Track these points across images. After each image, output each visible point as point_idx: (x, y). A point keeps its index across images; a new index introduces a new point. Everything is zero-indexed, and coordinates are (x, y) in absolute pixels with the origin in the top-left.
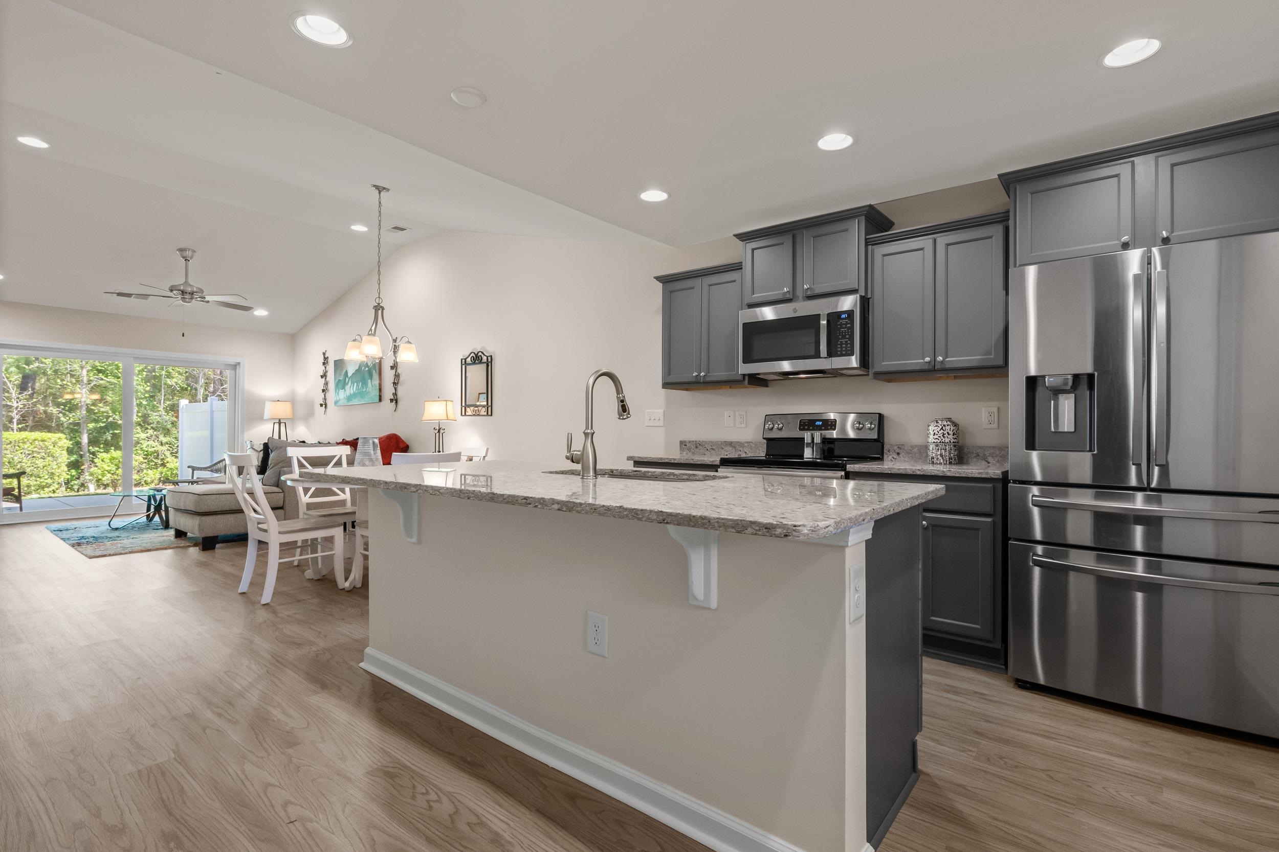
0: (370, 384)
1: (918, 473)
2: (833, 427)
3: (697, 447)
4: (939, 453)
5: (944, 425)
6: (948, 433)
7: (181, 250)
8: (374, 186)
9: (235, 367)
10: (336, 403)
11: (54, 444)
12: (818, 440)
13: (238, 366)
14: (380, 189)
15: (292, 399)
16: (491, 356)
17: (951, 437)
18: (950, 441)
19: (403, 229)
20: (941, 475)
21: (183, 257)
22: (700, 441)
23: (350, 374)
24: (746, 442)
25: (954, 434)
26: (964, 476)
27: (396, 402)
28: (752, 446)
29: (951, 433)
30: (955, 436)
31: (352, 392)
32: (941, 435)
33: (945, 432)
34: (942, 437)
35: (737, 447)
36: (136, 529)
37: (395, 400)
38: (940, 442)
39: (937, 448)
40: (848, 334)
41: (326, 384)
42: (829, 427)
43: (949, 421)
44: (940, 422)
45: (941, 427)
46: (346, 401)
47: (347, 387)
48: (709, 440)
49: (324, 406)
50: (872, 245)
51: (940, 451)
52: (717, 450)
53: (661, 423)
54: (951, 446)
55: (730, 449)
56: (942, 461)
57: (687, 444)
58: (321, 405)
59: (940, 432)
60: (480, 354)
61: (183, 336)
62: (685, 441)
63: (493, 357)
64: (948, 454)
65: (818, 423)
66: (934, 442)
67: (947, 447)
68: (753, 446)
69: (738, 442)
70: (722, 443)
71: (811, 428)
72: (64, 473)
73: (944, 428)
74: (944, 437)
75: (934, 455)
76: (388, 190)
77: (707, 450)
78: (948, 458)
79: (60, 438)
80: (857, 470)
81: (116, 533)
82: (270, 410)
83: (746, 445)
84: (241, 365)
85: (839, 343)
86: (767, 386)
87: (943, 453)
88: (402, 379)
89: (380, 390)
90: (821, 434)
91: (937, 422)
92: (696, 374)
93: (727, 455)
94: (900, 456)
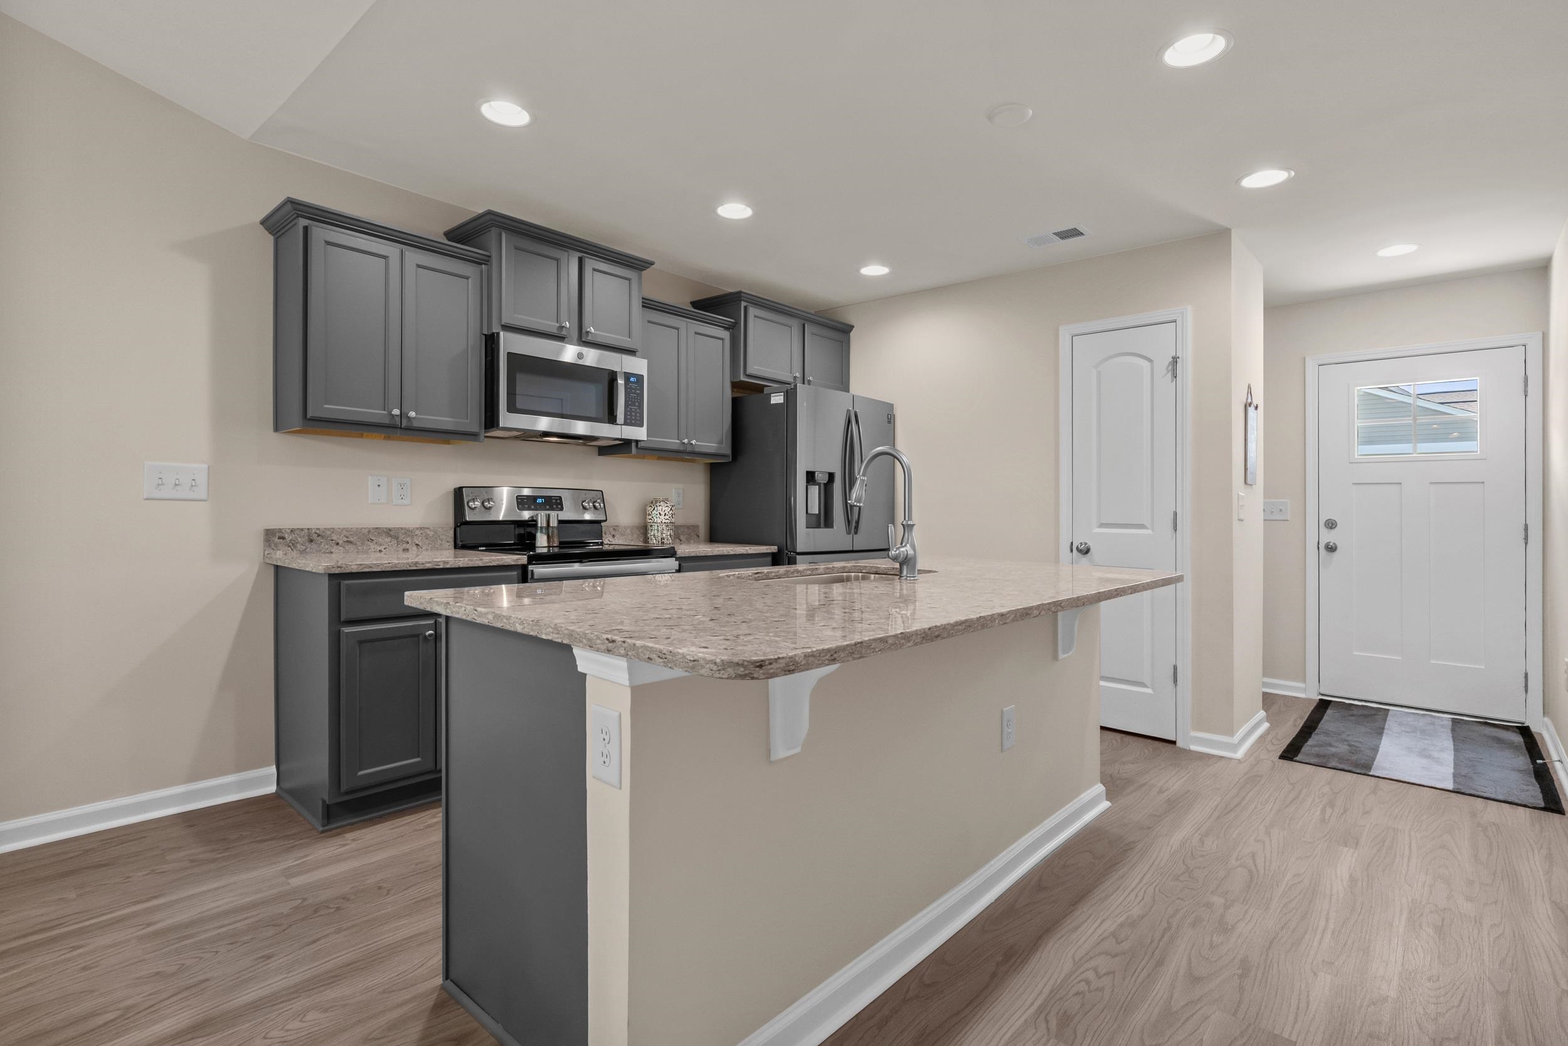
2: (560, 506)
3: (311, 541)
12: (554, 523)
22: (318, 529)
24: (417, 528)
28: (428, 535)
35: (401, 537)
40: (637, 401)
42: (555, 506)
48: (342, 527)
53: (201, 492)
55: (388, 540)
57: (286, 536)
62: (280, 530)
65: (539, 501)
68: (431, 534)
69: (402, 529)
70: (369, 532)
71: (532, 507)
77: (338, 544)
83: (418, 532)
85: (629, 409)
90: (553, 515)
92: (396, 412)
93: (380, 551)
94: (615, 538)
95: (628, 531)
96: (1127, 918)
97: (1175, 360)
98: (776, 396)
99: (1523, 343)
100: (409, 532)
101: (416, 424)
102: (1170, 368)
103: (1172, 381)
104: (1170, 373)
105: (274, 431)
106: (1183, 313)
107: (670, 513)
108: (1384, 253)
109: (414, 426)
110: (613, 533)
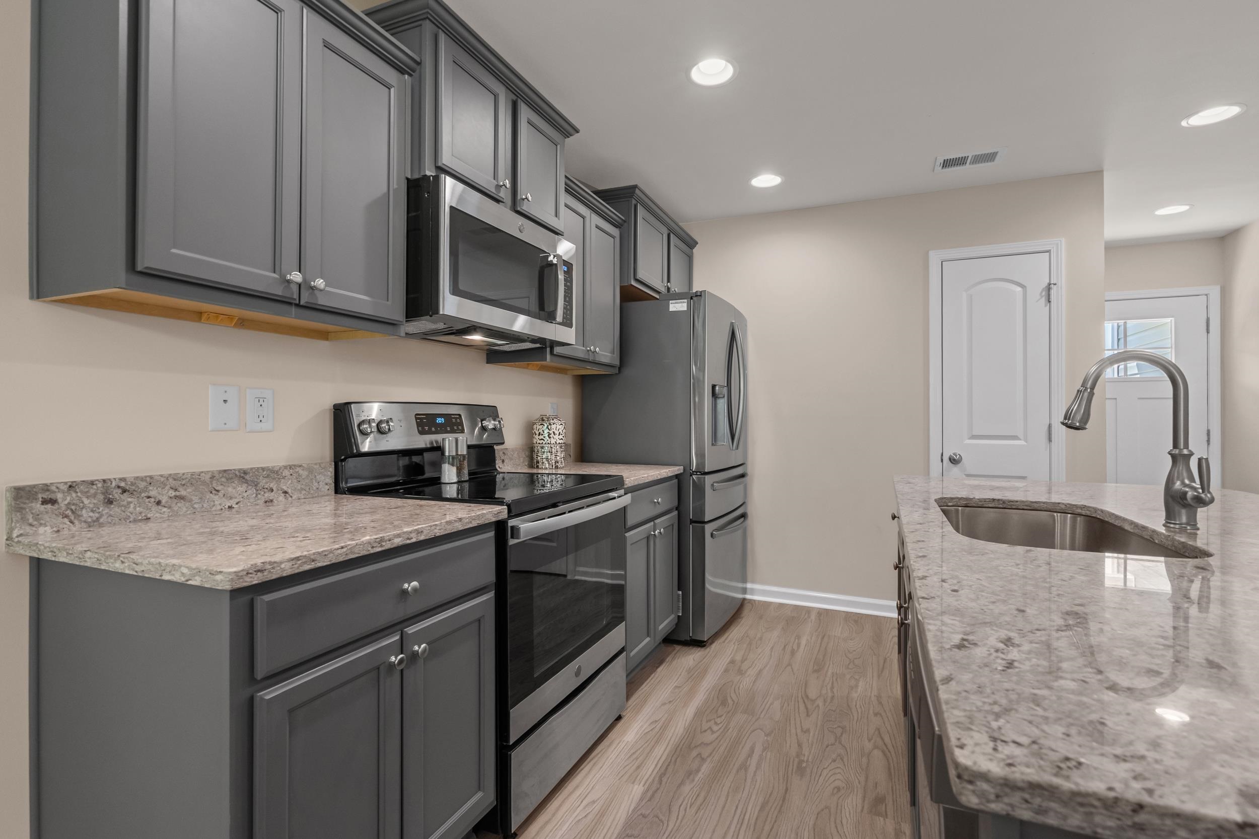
2: (460, 427)
3: (110, 502)
6: (554, 432)
18: (556, 442)
22: (123, 480)
24: (285, 467)
28: (300, 476)
35: (263, 482)
38: (546, 444)
42: (456, 427)
43: (555, 418)
44: (546, 420)
48: (166, 472)
52: (195, 499)
55: (241, 488)
56: (547, 466)
57: (59, 496)
62: (46, 488)
65: (440, 420)
67: (553, 449)
68: (304, 473)
69: (263, 469)
70: (213, 477)
71: (433, 429)
73: (549, 427)
74: (550, 437)
75: (539, 458)
77: (159, 503)
78: (554, 462)
83: (286, 473)
86: (327, 339)
91: (543, 420)
92: (296, 277)
93: (230, 507)
94: (505, 463)
95: (515, 455)
97: (1049, 288)
98: (676, 303)
99: (1206, 293)
100: (273, 473)
101: (322, 301)
102: (1044, 293)
103: (1046, 306)
104: (1044, 298)
105: (31, 298)
106: (1057, 244)
107: (564, 431)
108: (1161, 212)
109: (320, 303)
110: (502, 458)
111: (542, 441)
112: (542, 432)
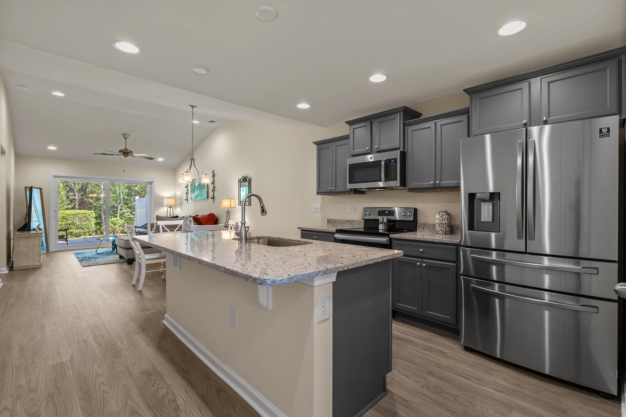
0: (204, 191)
1: (422, 240)
2: (393, 214)
4: (440, 229)
5: (443, 215)
6: (444, 219)
7: (123, 135)
8: (190, 105)
9: (151, 183)
10: (191, 199)
11: (90, 215)
12: (385, 221)
13: (152, 183)
14: (193, 107)
15: (175, 197)
16: (250, 178)
17: (446, 221)
18: (445, 223)
19: (214, 122)
20: (432, 241)
21: (124, 138)
22: (335, 220)
23: (196, 186)
24: (355, 221)
25: (447, 219)
26: (442, 242)
27: (214, 199)
28: (358, 223)
29: (446, 219)
30: (448, 220)
31: (197, 194)
32: (441, 220)
33: (443, 218)
34: (441, 221)
36: (107, 254)
37: (213, 198)
38: (441, 223)
39: (439, 226)
40: (394, 170)
41: (188, 190)
42: (391, 214)
43: (445, 213)
44: (441, 213)
45: (441, 216)
46: (195, 198)
47: (195, 192)
48: (340, 219)
49: (187, 200)
50: (407, 126)
51: (440, 227)
52: (343, 224)
53: (319, 211)
54: (446, 225)
55: (349, 223)
56: (441, 233)
58: (186, 200)
59: (441, 218)
60: (246, 177)
61: (124, 171)
62: (329, 220)
63: (251, 179)
64: (444, 229)
65: (387, 212)
66: (438, 223)
67: (444, 226)
69: (352, 221)
71: (383, 215)
72: (93, 227)
73: (442, 216)
74: (442, 221)
75: (438, 229)
76: (196, 107)
77: (339, 224)
78: (444, 231)
79: (92, 213)
80: (394, 238)
81: (98, 256)
82: (166, 202)
83: (356, 222)
84: (154, 182)
85: (390, 174)
87: (442, 228)
88: (216, 188)
89: (208, 193)
90: (387, 218)
91: (439, 213)
92: (330, 188)
93: (347, 226)
94: (425, 229)
96: (181, 410)
111: (439, 222)
112: (439, 219)
